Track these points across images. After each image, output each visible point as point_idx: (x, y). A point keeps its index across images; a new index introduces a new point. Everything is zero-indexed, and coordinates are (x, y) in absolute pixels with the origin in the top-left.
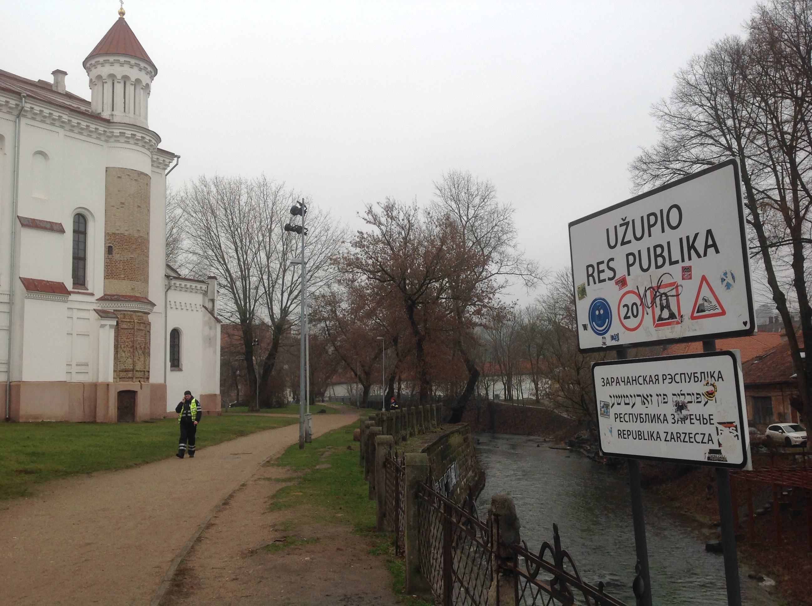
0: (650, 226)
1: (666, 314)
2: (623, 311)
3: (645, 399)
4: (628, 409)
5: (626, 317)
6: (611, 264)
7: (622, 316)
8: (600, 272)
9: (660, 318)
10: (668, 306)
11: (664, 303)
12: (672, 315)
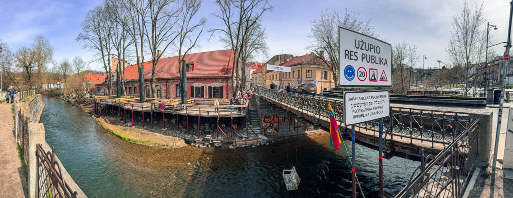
0: (371, 48)
1: (373, 78)
2: (359, 74)
3: (365, 104)
4: (359, 108)
5: (360, 76)
6: (356, 54)
7: (359, 75)
8: (351, 55)
9: (371, 79)
10: (374, 76)
11: (373, 74)
12: (375, 79)
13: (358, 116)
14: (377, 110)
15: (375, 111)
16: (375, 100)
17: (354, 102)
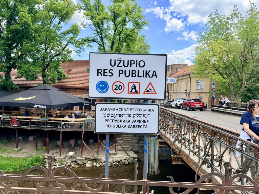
0: (131, 64)
3: (121, 115)
4: (113, 118)
6: (111, 71)
8: (104, 73)
9: (131, 91)
10: (135, 88)
11: (133, 87)
12: (136, 91)
13: (111, 126)
14: (138, 124)
15: (135, 124)
16: (135, 113)
17: (107, 112)
